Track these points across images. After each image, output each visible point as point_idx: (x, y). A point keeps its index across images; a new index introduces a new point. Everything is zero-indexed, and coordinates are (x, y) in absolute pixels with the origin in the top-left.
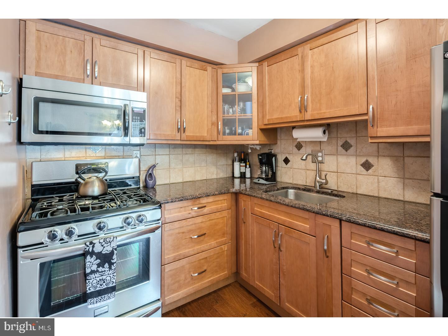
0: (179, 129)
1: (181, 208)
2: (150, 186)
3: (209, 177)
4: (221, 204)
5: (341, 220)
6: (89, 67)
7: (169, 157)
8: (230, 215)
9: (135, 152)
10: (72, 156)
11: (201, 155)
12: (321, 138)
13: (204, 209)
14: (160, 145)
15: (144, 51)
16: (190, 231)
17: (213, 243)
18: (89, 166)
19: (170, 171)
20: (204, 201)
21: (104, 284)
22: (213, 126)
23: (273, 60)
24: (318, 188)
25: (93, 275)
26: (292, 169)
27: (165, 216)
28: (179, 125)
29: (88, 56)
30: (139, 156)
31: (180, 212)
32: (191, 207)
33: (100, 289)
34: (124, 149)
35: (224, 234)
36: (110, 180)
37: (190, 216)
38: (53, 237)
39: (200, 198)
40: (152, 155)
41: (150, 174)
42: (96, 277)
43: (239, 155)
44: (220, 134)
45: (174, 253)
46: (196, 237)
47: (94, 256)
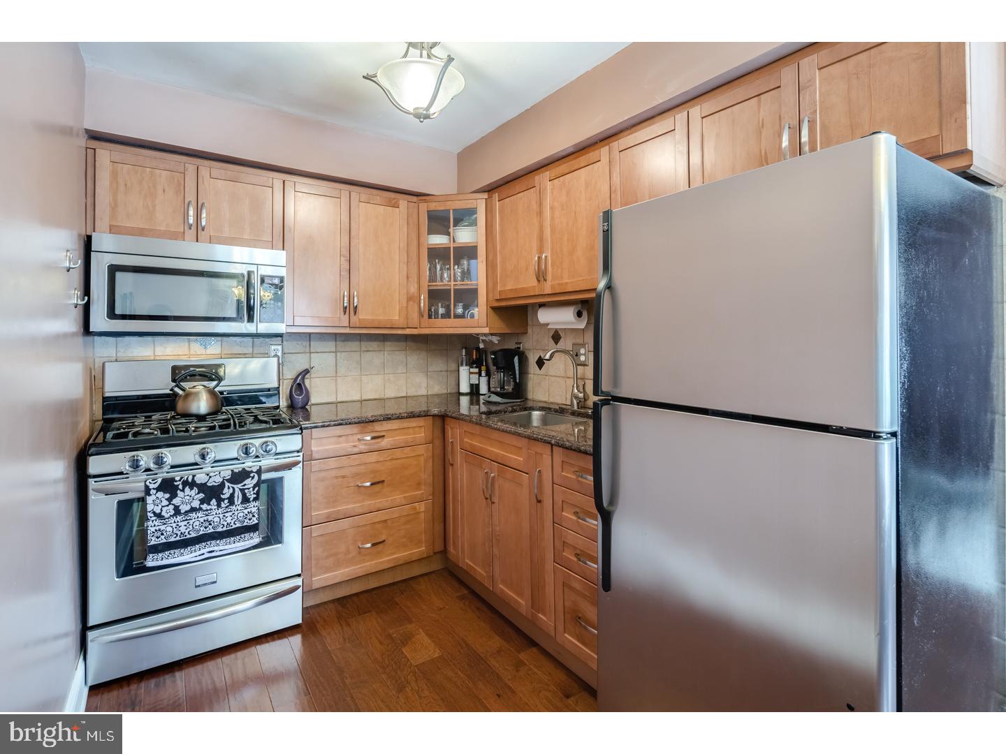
0: (346, 308)
1: (340, 436)
2: (300, 405)
3: (412, 392)
4: (414, 434)
5: (552, 445)
6: (191, 212)
7: (336, 357)
8: (430, 454)
9: (273, 347)
10: (167, 354)
11: (397, 353)
12: (573, 323)
13: (381, 442)
14: (318, 335)
15: (284, 181)
16: (356, 475)
17: (398, 497)
18: (192, 369)
19: (336, 380)
20: (381, 427)
21: (210, 527)
22: (411, 303)
23: (506, 190)
24: (576, 408)
25: (194, 514)
26: (547, 377)
27: (313, 449)
28: (346, 299)
29: (191, 197)
30: (280, 354)
31: (338, 443)
32: (359, 437)
33: (204, 532)
34: (253, 341)
35: (419, 484)
36: (228, 394)
37: (356, 450)
38: (135, 465)
39: (373, 421)
40: (305, 353)
41: (299, 384)
42: (198, 517)
43: (469, 354)
44: (423, 316)
45: (327, 508)
46: (368, 484)
47: (195, 488)
